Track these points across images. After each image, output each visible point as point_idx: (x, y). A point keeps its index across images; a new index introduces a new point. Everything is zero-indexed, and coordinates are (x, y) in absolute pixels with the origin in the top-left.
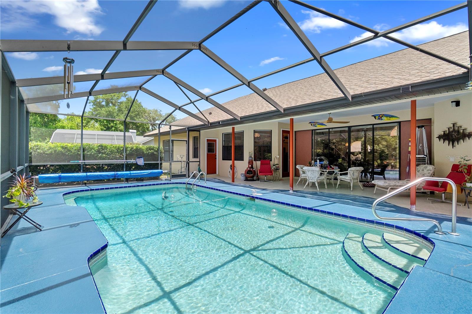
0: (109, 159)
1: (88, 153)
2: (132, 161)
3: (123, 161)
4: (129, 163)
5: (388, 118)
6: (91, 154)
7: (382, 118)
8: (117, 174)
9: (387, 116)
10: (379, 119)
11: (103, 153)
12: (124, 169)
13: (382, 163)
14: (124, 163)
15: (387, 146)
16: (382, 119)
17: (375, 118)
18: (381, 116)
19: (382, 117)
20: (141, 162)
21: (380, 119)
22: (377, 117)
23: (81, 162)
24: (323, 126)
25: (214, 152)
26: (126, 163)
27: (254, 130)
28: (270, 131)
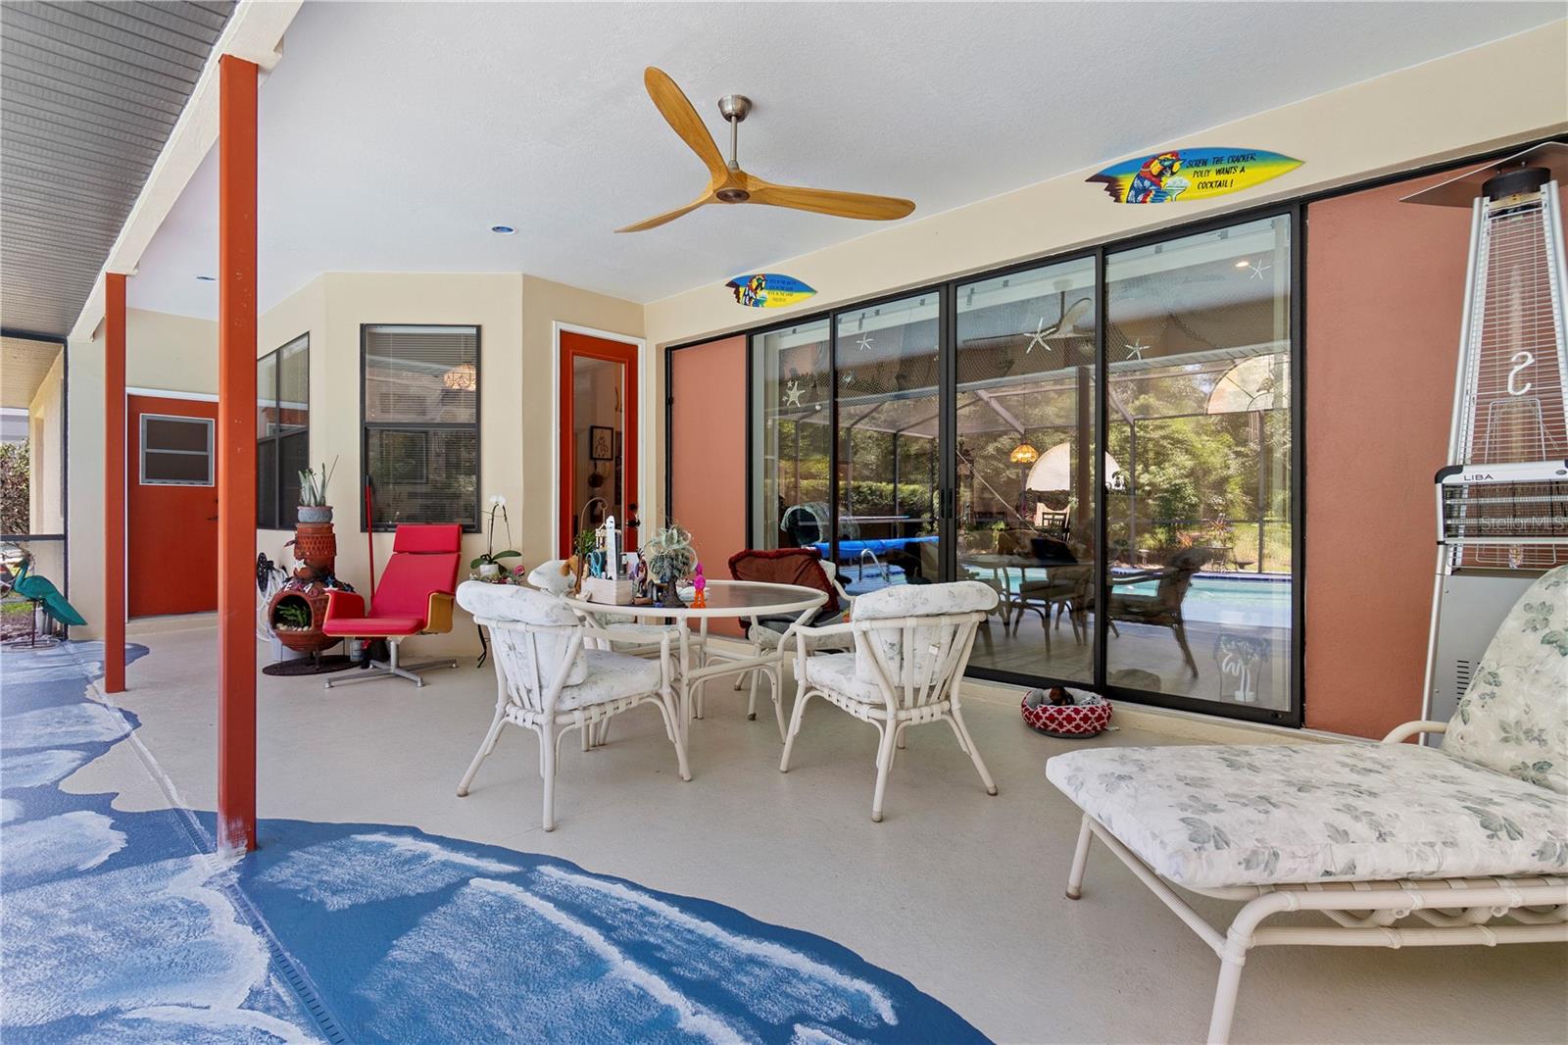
5: (1213, 177)
7: (1167, 181)
9: (1196, 159)
10: (1141, 194)
13: (1172, 540)
15: (1192, 473)
16: (1161, 196)
17: (1114, 191)
18: (1155, 168)
19: (1161, 174)
21: (1146, 192)
22: (1127, 182)
24: (798, 296)
25: (205, 477)
27: (363, 327)
28: (474, 331)
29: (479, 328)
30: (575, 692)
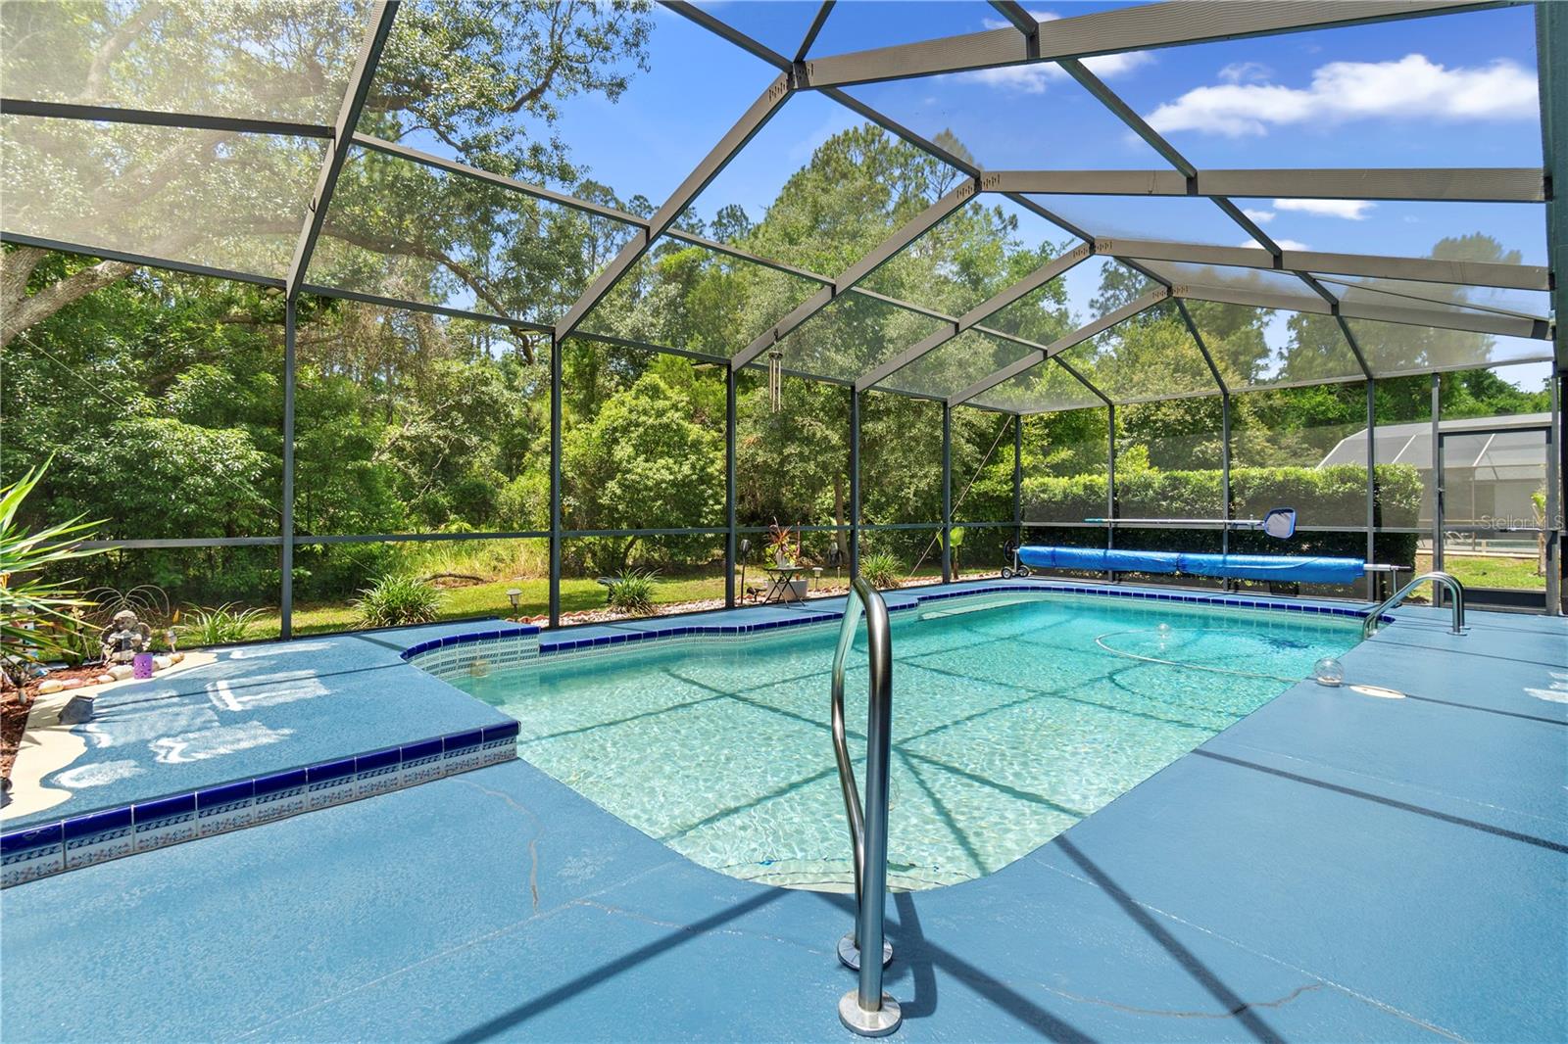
2: (1252, 522)
3: (1219, 523)
4: (1239, 528)
6: (1143, 501)
8: (1183, 560)
11: (1173, 499)
12: (1225, 548)
14: (1222, 527)
20: (1281, 526)
23: (1108, 521)
26: (1228, 527)
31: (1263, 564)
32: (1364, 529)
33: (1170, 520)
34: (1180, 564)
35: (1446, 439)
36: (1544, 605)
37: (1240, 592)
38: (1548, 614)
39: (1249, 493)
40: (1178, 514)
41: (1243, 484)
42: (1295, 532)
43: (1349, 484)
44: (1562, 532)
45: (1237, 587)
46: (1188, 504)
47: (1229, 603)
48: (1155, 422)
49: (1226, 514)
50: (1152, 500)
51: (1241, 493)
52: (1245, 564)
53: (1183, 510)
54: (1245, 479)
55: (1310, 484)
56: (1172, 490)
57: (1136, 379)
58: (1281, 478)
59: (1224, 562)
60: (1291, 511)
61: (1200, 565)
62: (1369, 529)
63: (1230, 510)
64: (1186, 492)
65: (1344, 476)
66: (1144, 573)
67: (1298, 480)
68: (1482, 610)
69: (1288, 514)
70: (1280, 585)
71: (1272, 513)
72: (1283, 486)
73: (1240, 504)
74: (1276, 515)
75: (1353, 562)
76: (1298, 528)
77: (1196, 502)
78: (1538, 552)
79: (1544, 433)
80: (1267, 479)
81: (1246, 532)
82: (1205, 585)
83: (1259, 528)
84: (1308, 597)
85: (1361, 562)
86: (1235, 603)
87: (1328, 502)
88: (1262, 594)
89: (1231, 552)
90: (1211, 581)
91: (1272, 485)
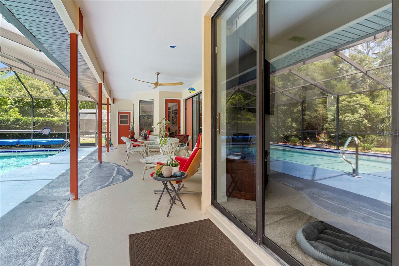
0: (22, 129)
1: (4, 124)
2: (39, 131)
4: (36, 132)
6: (6, 125)
8: (18, 141)
11: (17, 125)
14: (31, 132)
20: (46, 132)
25: (128, 123)
26: (33, 132)
27: (139, 101)
28: (152, 100)
29: (153, 100)
30: (132, 150)
31: (41, 141)
32: (65, 132)
33: (15, 131)
34: (18, 143)
35: (80, 114)
36: (95, 145)
37: (37, 148)
38: (96, 147)
39: (39, 124)
40: (19, 129)
41: (38, 121)
42: (50, 133)
43: (62, 122)
44: (98, 132)
45: (36, 147)
46: (22, 126)
47: (34, 151)
48: (24, 101)
49: (32, 129)
50: (10, 124)
51: (37, 123)
52: (36, 141)
53: (20, 128)
54: (38, 120)
55: (55, 122)
56: (17, 122)
57: (18, 87)
58: (47, 120)
59: (31, 141)
60: (49, 128)
61: (24, 142)
62: (66, 132)
63: (33, 128)
64: (21, 123)
65: (62, 121)
66: (8, 146)
67: (51, 121)
68: (86, 147)
69: (48, 129)
70: (47, 146)
71: (44, 129)
72: (47, 122)
73: (37, 126)
74: (45, 129)
75: (62, 139)
76: (51, 132)
77: (24, 126)
78: (94, 136)
79: (95, 114)
80: (44, 120)
81: (38, 133)
82: (27, 148)
83: (41, 132)
84: (53, 148)
85: (63, 139)
86: (36, 151)
87: (58, 126)
88: (42, 148)
89: (33, 139)
90: (29, 146)
91: (45, 122)
